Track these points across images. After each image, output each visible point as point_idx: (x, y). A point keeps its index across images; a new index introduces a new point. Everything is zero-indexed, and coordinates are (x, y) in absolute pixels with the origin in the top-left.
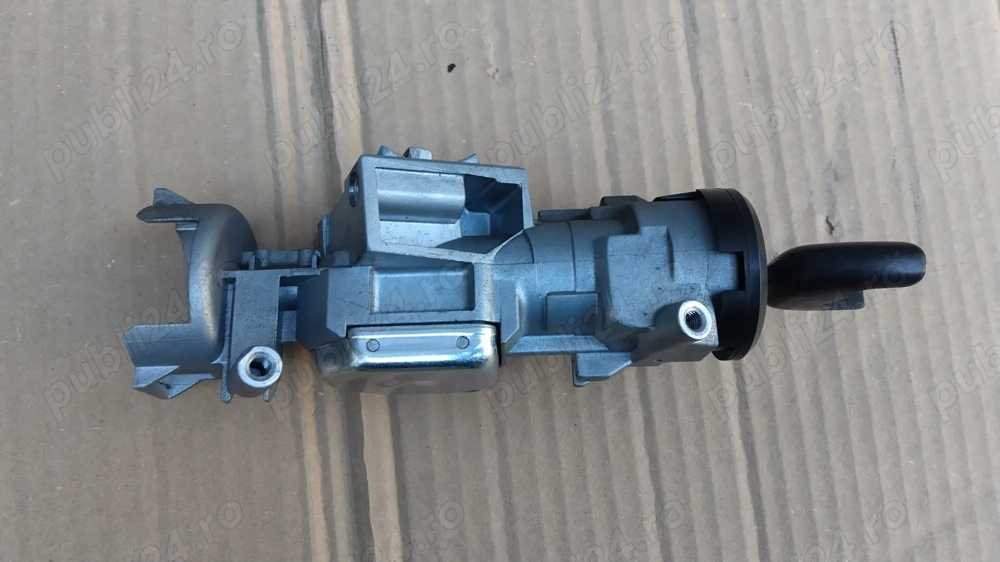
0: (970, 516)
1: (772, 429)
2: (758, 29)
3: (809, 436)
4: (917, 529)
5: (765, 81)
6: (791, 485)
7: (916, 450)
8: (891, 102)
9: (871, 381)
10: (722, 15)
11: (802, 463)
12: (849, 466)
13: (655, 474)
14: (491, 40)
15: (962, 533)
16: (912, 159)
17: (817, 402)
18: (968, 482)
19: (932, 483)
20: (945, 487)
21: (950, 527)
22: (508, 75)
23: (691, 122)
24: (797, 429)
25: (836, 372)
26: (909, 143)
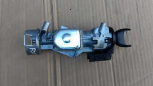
0: (148, 78)
1: (117, 63)
2: (116, 4)
3: (122, 64)
4: (139, 79)
5: (117, 11)
6: (119, 72)
7: (139, 67)
8: (136, 15)
9: (132, 56)
10: (111, 2)
11: (121, 68)
12: (128, 69)
13: (99, 69)
14: (76, 6)
15: (146, 80)
16: (139, 23)
17: (124, 59)
18: (147, 72)
19: (142, 72)
20: (144, 73)
21: (144, 79)
22: (79, 11)
23: (105, 18)
24: (120, 63)
25: (127, 55)
26: (139, 21)
